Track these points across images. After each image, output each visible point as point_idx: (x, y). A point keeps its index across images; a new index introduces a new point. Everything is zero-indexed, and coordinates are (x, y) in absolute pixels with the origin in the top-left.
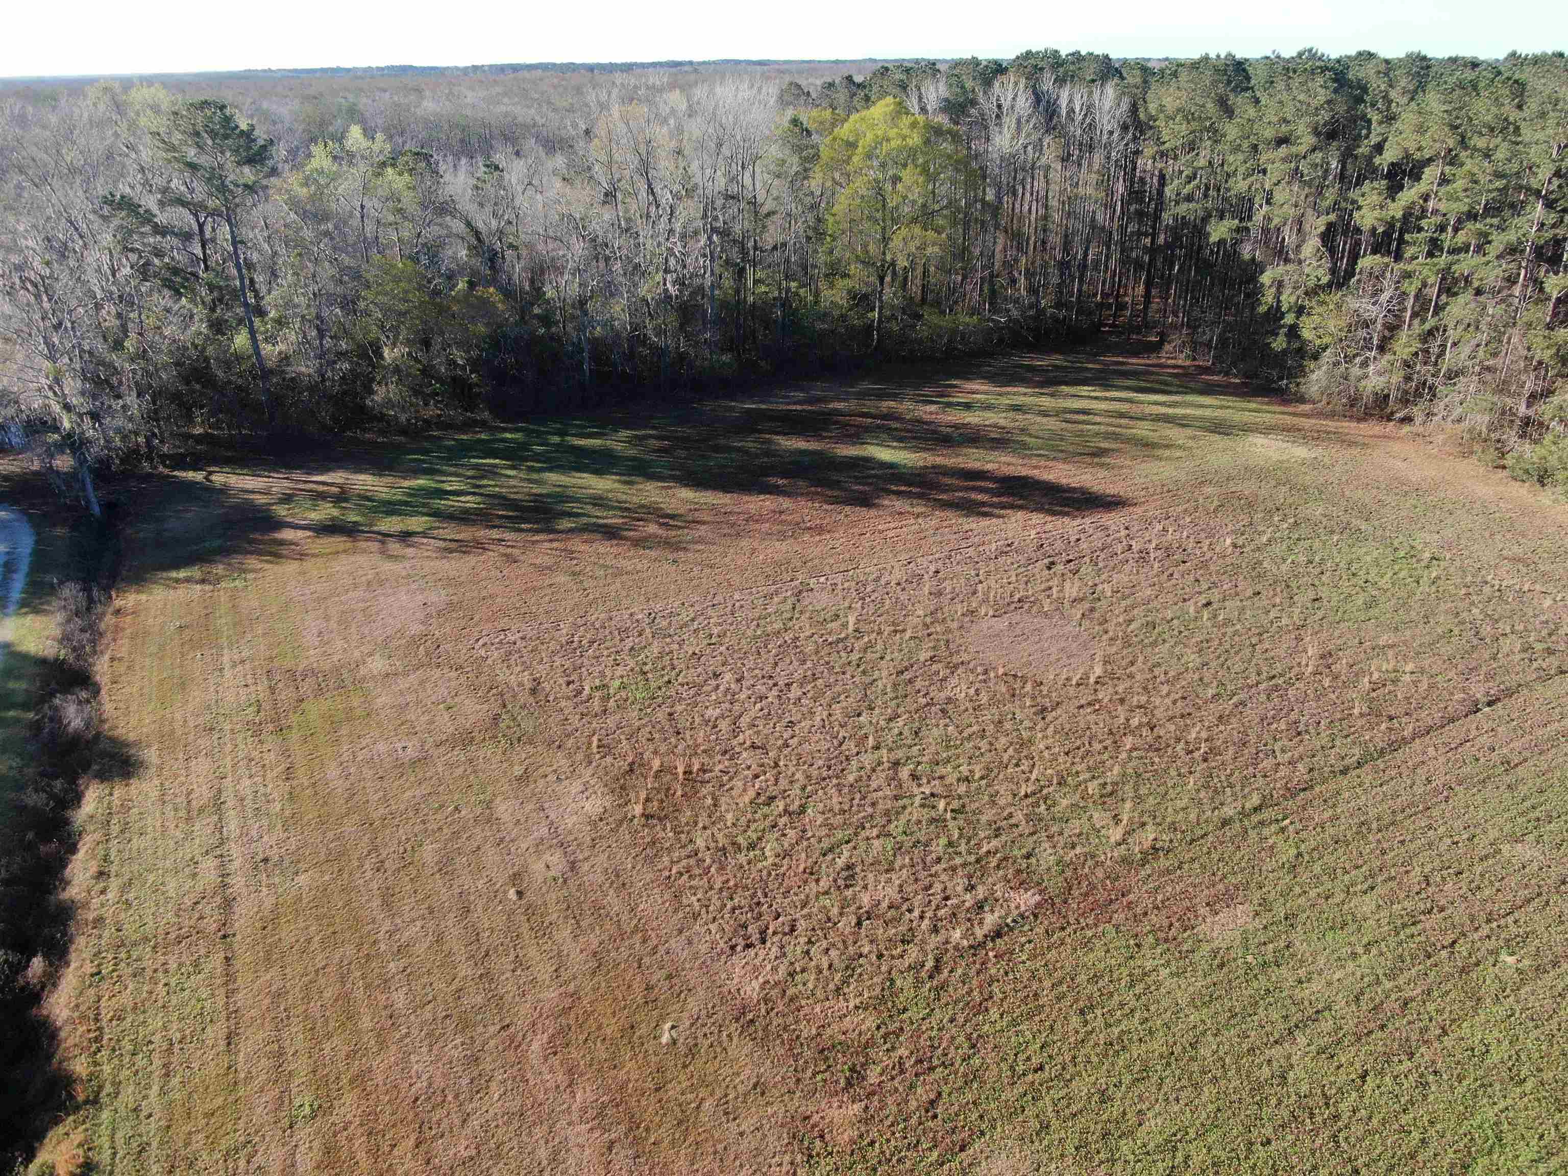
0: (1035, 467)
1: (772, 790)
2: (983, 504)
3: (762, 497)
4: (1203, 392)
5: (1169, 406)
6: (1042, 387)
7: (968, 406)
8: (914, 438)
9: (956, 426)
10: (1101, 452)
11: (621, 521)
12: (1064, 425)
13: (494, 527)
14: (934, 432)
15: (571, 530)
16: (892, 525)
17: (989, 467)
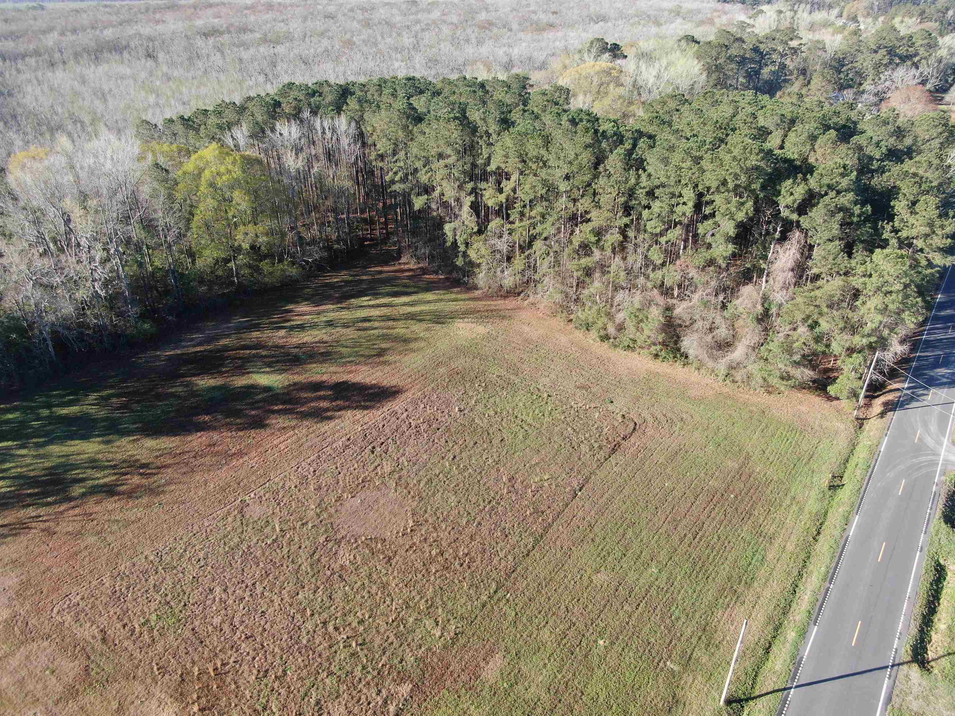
0: (350, 372)
1: (266, 666)
2: (327, 410)
3: (199, 434)
4: (427, 290)
5: (412, 305)
6: (341, 303)
7: (301, 327)
8: (277, 362)
9: (299, 346)
10: (381, 353)
11: (114, 478)
12: (360, 333)
13: (29, 505)
14: (288, 354)
15: (84, 495)
16: (282, 439)
17: (325, 378)
